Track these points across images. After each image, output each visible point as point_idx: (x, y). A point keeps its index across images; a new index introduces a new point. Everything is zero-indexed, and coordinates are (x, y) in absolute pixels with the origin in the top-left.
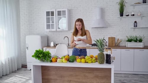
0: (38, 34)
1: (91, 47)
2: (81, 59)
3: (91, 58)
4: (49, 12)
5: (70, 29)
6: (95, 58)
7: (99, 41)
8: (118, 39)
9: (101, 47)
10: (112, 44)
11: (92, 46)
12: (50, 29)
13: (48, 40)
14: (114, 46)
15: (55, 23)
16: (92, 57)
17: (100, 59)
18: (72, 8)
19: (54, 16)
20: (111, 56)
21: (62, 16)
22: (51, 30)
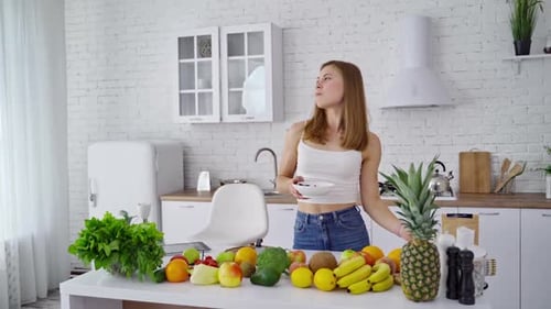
0: (141, 138)
2: (313, 270)
3: (367, 263)
4: (192, 38)
5: (284, 113)
6: (390, 263)
7: (409, 179)
8: (507, 163)
9: (421, 211)
10: (478, 184)
11: (382, 192)
12: (194, 114)
13: (186, 164)
14: (487, 191)
15: (215, 90)
16: (370, 261)
17: (416, 275)
18: (291, 20)
19: (210, 56)
20: (474, 260)
21: (246, 57)
22: (198, 118)
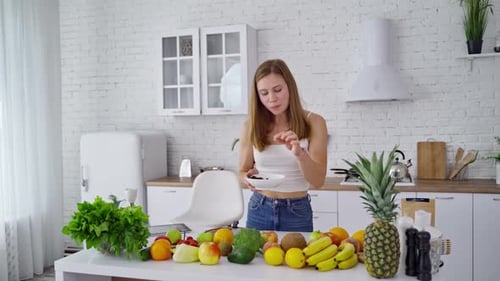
0: (131, 129)
1: (343, 183)
2: (285, 249)
3: (334, 243)
4: (175, 38)
6: (354, 243)
7: (372, 167)
8: (460, 151)
9: (383, 195)
11: (347, 178)
12: (176, 107)
13: (169, 152)
15: (195, 86)
16: (337, 241)
17: (378, 254)
18: (264, 22)
19: (191, 55)
20: (431, 240)
21: (224, 56)
22: (180, 111)
